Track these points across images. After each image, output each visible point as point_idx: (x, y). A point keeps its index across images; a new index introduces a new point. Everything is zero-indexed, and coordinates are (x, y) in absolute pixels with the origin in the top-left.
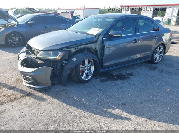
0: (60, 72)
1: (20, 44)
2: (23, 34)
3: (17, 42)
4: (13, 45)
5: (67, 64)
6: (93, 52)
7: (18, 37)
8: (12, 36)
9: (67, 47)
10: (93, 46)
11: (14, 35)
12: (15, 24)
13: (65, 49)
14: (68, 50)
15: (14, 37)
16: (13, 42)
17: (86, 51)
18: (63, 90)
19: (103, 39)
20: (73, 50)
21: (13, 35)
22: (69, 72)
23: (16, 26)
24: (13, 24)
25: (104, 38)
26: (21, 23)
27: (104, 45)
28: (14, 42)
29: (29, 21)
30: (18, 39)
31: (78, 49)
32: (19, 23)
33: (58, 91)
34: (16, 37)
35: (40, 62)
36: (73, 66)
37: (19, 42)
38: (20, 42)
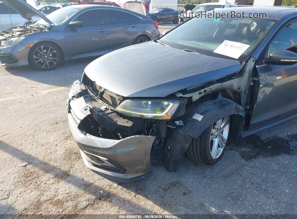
0: (163, 141)
1: (55, 63)
2: (59, 45)
3: (50, 61)
4: (43, 67)
5: (182, 126)
6: (231, 95)
7: (52, 50)
8: (40, 50)
9: (184, 91)
10: (235, 83)
11: (44, 48)
12: (45, 26)
13: (181, 95)
14: (185, 96)
15: (45, 51)
16: (42, 61)
17: (220, 97)
18: (173, 184)
19: (255, 68)
20: (196, 96)
21: (42, 47)
22: (187, 146)
23: (47, 30)
24: (41, 26)
25: (257, 66)
26: (56, 24)
27: (258, 81)
28: (44, 61)
29: (69, 20)
30: (51, 55)
31: (205, 93)
32: (53, 25)
33: (163, 186)
34: (47, 52)
35: (121, 122)
36: (196, 133)
37: (53, 59)
38: (55, 60)
